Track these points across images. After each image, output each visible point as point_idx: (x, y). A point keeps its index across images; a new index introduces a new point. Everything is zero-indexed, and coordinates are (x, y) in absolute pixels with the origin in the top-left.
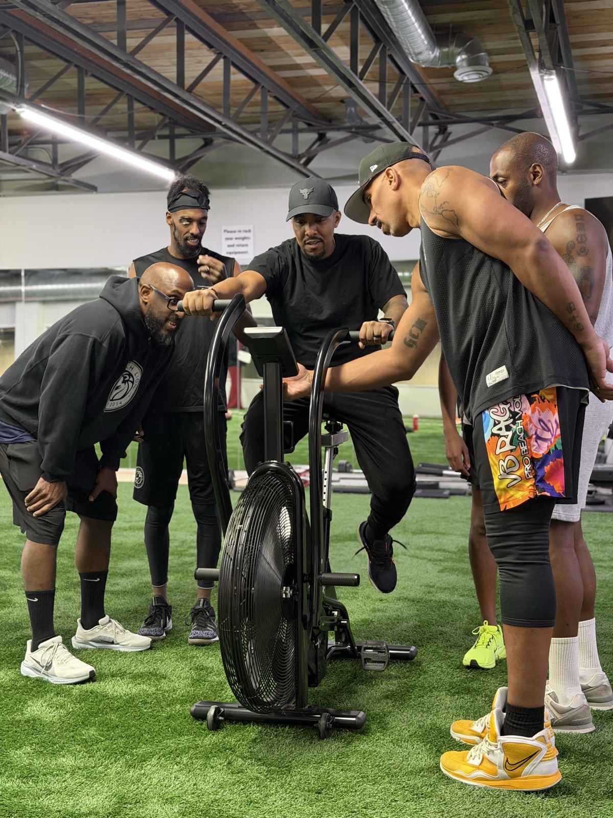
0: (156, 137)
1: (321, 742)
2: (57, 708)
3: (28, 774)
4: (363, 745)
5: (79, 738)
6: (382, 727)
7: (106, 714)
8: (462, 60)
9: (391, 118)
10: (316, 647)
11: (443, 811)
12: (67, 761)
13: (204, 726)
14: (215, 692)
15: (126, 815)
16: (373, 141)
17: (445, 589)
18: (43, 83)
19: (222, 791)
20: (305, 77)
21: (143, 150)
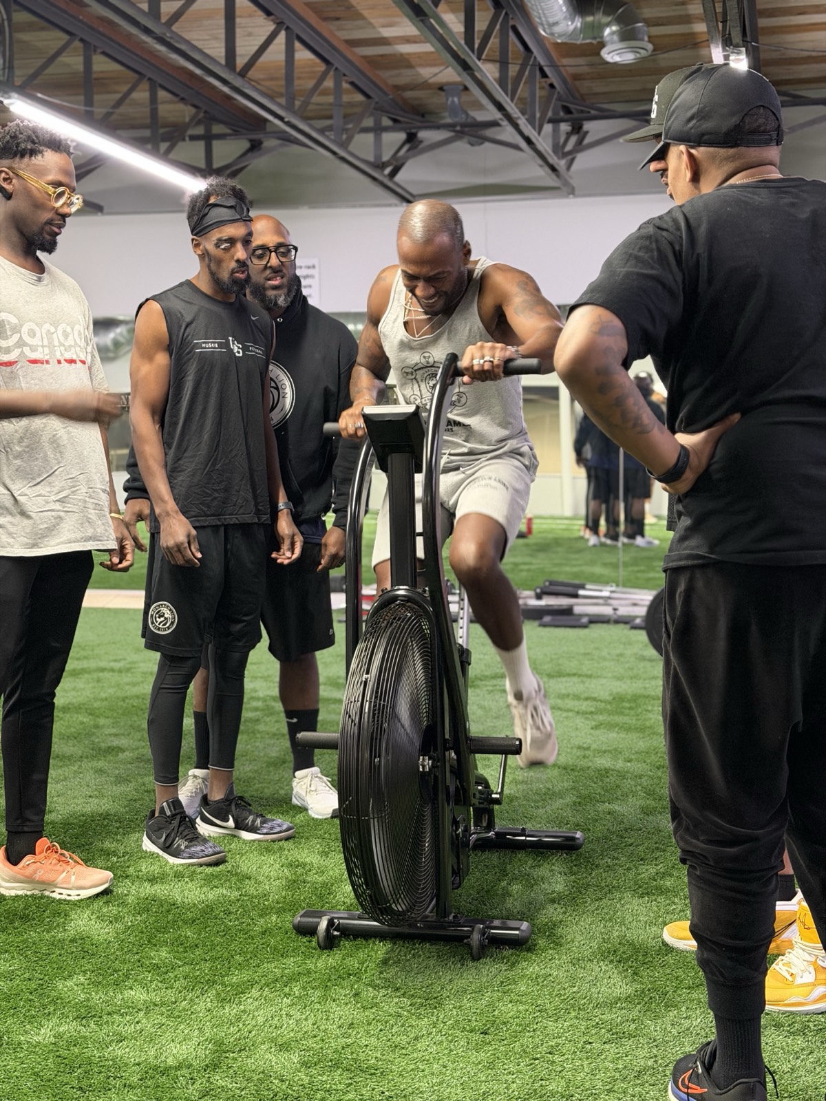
0: (187, 138)
1: (475, 964)
2: (111, 922)
3: (85, 1014)
4: (532, 967)
5: (147, 962)
6: (554, 942)
7: (179, 928)
8: (613, 33)
9: (516, 113)
10: (457, 835)
11: (656, 1056)
12: (136, 994)
13: (314, 944)
14: (321, 897)
15: (230, 1067)
16: (482, 143)
17: (605, 752)
18: (40, 62)
19: (354, 1033)
20: (393, 55)
21: (171, 156)
